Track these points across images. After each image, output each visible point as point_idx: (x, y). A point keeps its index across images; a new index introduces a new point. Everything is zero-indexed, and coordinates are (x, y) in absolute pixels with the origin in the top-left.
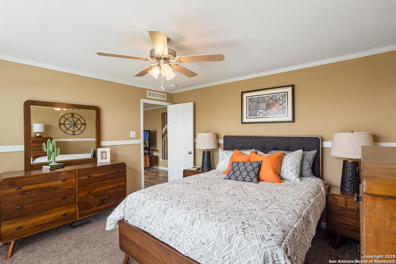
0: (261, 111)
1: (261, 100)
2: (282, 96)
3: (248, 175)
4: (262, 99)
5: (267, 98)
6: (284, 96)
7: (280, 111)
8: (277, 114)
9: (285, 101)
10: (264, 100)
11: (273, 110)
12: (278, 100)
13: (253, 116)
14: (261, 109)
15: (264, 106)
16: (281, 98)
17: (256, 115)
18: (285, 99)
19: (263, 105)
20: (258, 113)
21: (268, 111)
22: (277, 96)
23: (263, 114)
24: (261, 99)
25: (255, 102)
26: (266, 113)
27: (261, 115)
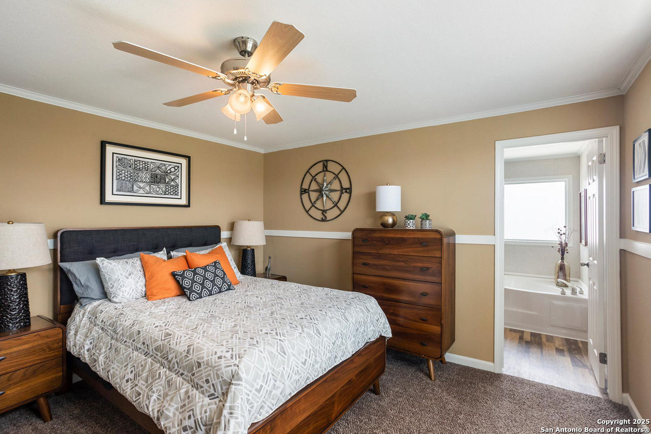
0: (142, 185)
1: (141, 166)
2: (174, 167)
3: (214, 284)
4: (144, 165)
5: (152, 165)
6: (176, 168)
7: (172, 190)
8: (167, 193)
9: (178, 176)
10: (146, 167)
11: (162, 186)
12: (169, 172)
13: (126, 192)
14: (142, 181)
15: (146, 178)
16: (173, 170)
17: (132, 191)
18: (178, 174)
19: (145, 176)
20: (135, 188)
21: (154, 187)
22: (167, 165)
23: (144, 190)
24: (141, 163)
25: (130, 167)
26: (150, 189)
27: (141, 191)
